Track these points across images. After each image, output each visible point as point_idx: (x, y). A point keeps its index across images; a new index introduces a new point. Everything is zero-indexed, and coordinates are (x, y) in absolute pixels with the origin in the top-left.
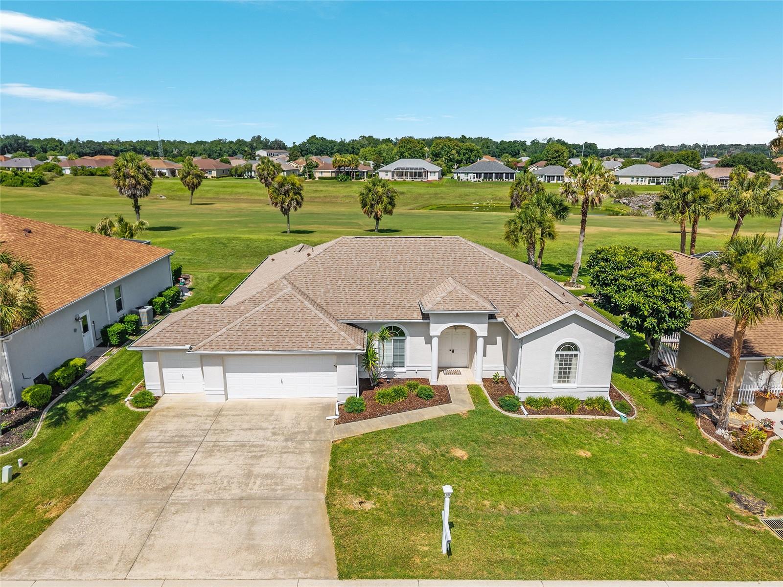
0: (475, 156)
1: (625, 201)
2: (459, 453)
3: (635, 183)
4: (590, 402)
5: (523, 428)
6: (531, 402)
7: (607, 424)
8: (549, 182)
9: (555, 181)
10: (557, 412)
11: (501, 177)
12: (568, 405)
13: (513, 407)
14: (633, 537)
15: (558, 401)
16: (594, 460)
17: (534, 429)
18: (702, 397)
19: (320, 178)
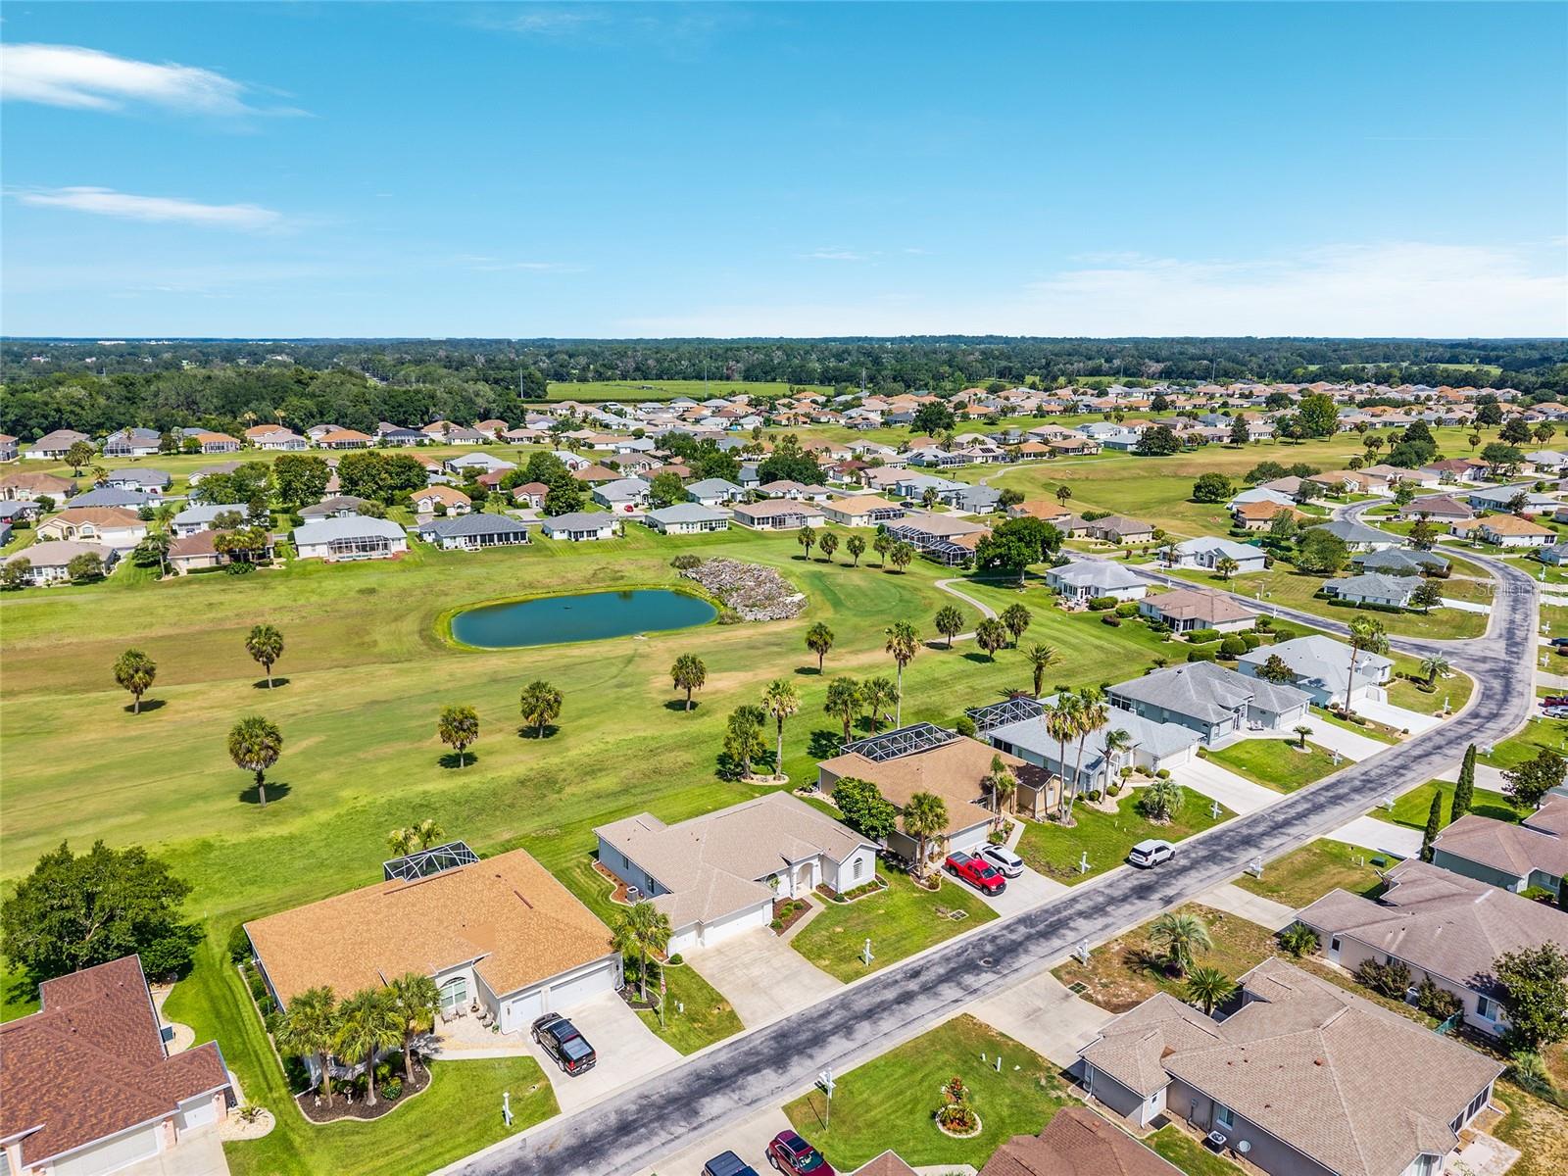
0: (418, 476)
1: (694, 575)
2: (839, 930)
3: (684, 531)
4: (869, 885)
5: (850, 909)
6: (846, 894)
7: (882, 894)
8: (577, 540)
9: (585, 538)
10: (859, 895)
11: (508, 539)
12: (862, 890)
13: (840, 899)
14: (915, 938)
15: (858, 889)
16: (886, 913)
17: (857, 908)
18: (906, 863)
19: (190, 571)
